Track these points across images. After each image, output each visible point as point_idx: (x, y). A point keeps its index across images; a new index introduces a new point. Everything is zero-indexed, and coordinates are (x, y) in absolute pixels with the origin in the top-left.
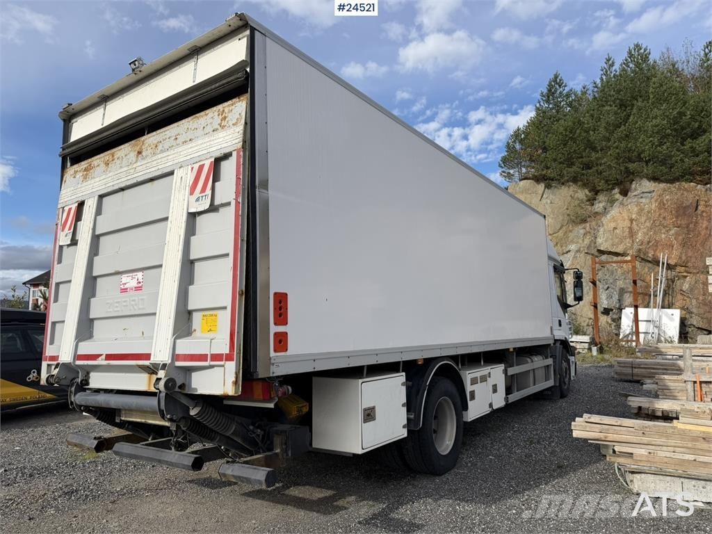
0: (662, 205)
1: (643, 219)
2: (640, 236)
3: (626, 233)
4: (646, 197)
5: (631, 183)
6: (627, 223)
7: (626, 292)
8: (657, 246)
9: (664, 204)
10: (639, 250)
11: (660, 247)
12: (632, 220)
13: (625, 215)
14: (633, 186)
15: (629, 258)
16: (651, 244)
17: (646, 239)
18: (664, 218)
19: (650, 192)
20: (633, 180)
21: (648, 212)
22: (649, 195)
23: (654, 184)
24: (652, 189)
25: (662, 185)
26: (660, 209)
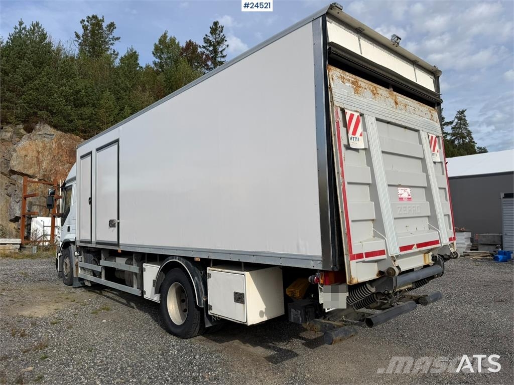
0: (60, 146)
1: (46, 153)
2: (44, 165)
3: (35, 161)
4: (48, 138)
5: (36, 124)
6: (35, 154)
7: (35, 205)
8: (56, 174)
9: (61, 146)
10: (44, 175)
11: (59, 175)
12: (38, 152)
13: (33, 146)
14: (37, 127)
15: (37, 180)
16: (52, 172)
17: (49, 168)
18: (62, 155)
19: (50, 135)
20: (37, 123)
21: (50, 149)
22: (50, 137)
23: (53, 130)
24: (52, 133)
25: (59, 133)
26: (59, 149)
